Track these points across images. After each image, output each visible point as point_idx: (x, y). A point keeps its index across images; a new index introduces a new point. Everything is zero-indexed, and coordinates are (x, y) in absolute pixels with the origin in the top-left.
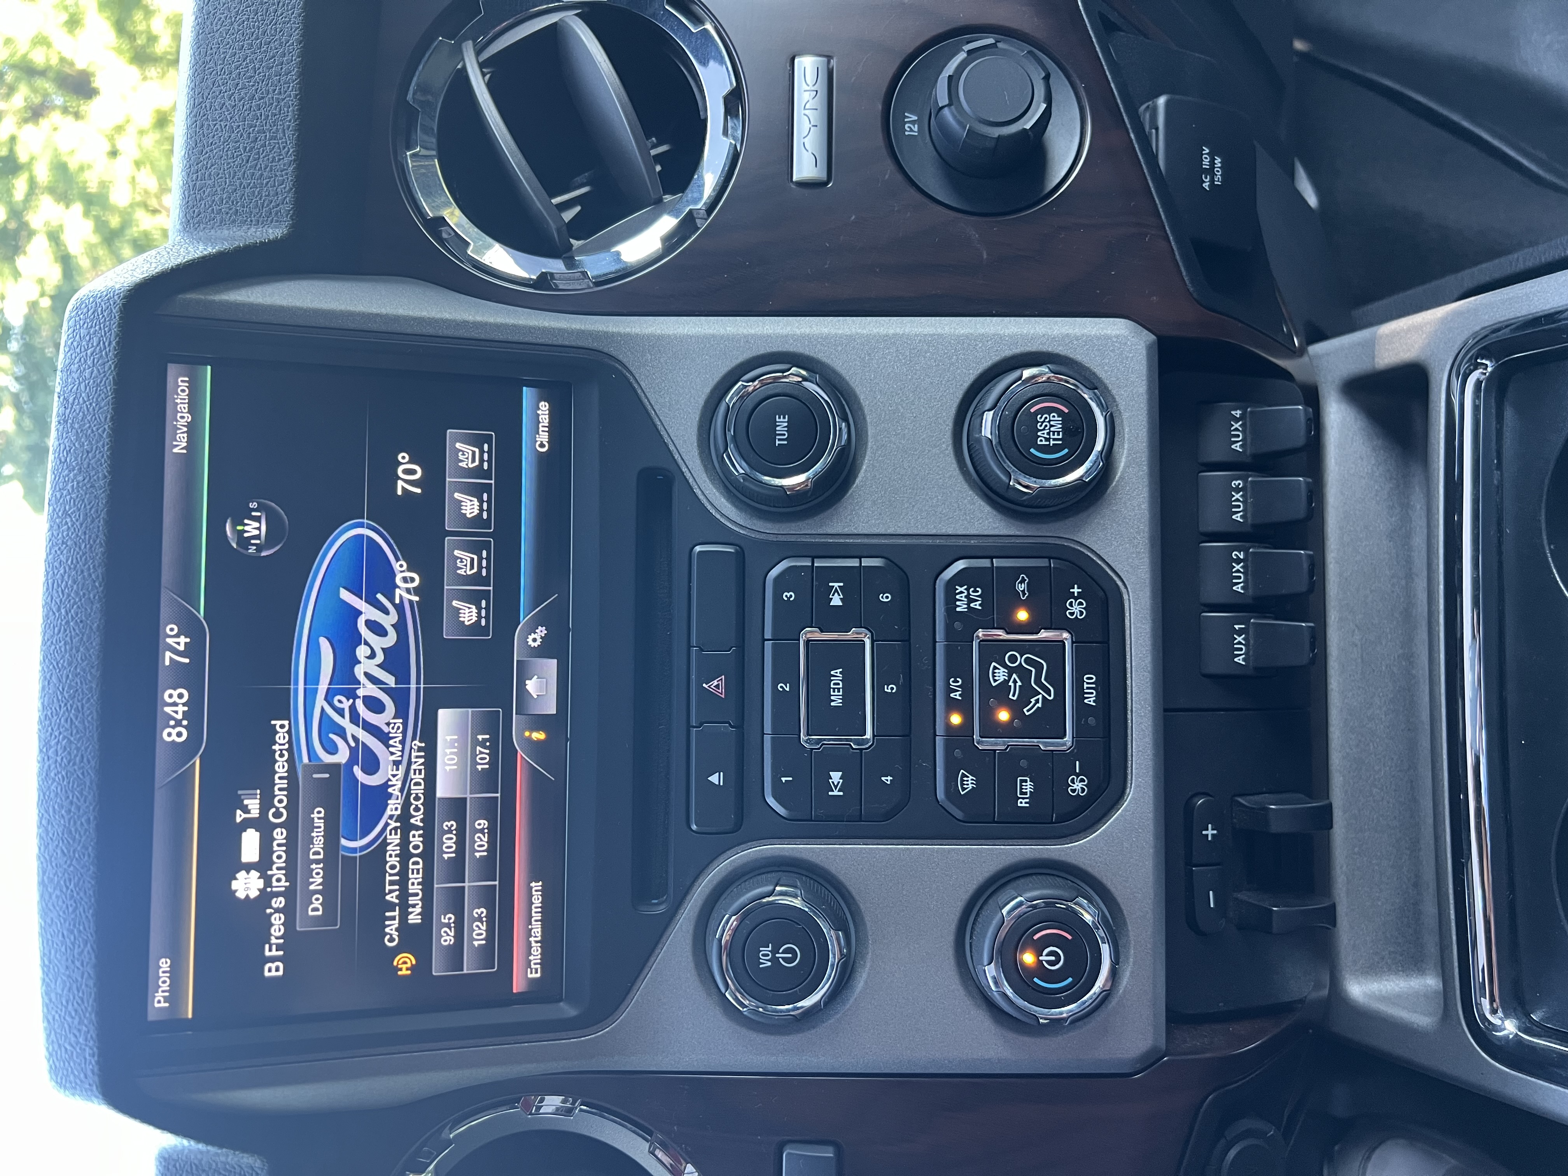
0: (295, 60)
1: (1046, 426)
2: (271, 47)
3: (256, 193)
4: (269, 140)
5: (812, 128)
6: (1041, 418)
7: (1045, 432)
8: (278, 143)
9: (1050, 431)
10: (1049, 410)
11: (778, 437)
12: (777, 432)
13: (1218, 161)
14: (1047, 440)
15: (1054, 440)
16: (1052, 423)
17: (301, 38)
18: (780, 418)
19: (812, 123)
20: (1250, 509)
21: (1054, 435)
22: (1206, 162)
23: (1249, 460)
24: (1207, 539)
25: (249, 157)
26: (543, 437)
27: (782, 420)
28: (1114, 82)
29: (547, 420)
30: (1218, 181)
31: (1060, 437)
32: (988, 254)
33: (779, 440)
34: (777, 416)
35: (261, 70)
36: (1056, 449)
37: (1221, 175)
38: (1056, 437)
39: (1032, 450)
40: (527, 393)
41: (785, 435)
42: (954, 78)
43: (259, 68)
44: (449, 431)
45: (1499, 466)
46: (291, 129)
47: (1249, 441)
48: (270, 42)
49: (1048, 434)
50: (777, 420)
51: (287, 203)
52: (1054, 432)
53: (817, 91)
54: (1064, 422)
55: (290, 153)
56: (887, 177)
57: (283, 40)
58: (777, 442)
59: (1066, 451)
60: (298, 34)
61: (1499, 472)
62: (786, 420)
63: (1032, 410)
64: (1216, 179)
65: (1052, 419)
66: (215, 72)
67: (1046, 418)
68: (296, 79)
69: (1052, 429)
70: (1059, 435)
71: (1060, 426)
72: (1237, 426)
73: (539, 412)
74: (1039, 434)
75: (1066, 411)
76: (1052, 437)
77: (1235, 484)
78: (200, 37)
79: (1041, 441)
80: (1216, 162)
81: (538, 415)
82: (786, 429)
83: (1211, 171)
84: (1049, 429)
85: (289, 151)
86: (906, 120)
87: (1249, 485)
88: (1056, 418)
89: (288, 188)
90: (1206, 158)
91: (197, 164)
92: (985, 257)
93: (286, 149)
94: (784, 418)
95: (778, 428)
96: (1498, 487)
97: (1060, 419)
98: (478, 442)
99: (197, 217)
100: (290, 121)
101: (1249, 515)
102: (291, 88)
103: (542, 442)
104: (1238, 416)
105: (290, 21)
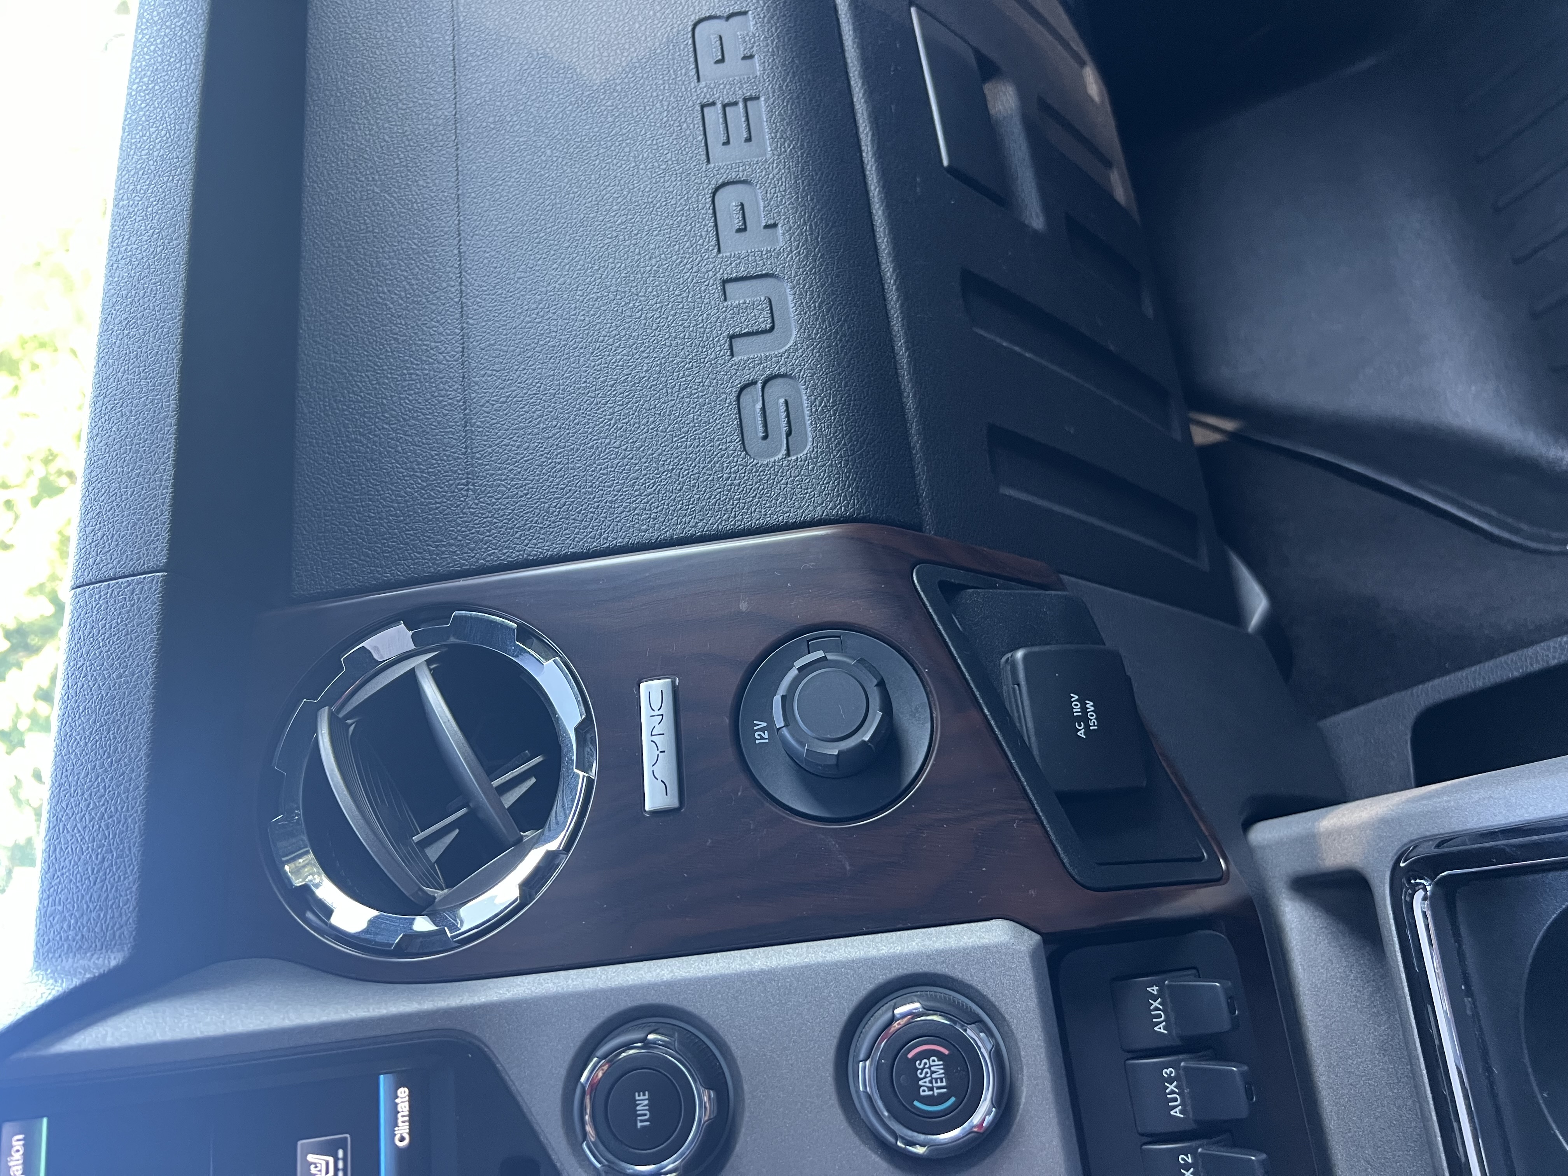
0: (143, 774)
1: (927, 1073)
2: (121, 765)
3: (102, 915)
4: (117, 858)
5: (661, 755)
6: (920, 1064)
7: (927, 1080)
8: (124, 861)
9: (932, 1079)
10: (927, 1055)
11: (639, 1118)
12: (638, 1112)
13: (1090, 705)
14: (931, 1089)
15: (938, 1088)
16: (933, 1069)
17: (150, 752)
18: (639, 1096)
19: (660, 750)
20: (1188, 1101)
21: (936, 1082)
22: (1077, 710)
23: (1178, 1042)
24: (1149, 1139)
25: (97, 878)
26: (403, 1129)
27: (642, 1097)
28: (960, 657)
29: (407, 1108)
30: (1094, 726)
31: (944, 1084)
32: (850, 865)
33: (642, 1121)
34: (637, 1094)
35: (111, 788)
36: (941, 1099)
37: (1095, 719)
38: (939, 1084)
39: (916, 1103)
40: (384, 1082)
41: (645, 1115)
42: (788, 697)
43: (109, 787)
44: (300, 1143)
45: (1469, 992)
46: (137, 845)
47: (1173, 1020)
48: (121, 759)
49: (931, 1082)
50: (637, 1098)
51: (130, 924)
52: (936, 1079)
53: (662, 715)
54: (946, 1068)
55: (135, 870)
56: (740, 794)
57: (133, 756)
58: (639, 1124)
59: (953, 1099)
60: (147, 748)
61: (1470, 999)
62: (646, 1097)
63: (910, 1056)
64: (1092, 724)
65: (932, 1064)
66: (69, 794)
67: (925, 1064)
68: (143, 794)
69: (934, 1076)
70: (942, 1082)
71: (942, 1071)
72: (1156, 1004)
73: (397, 1101)
74: (921, 1083)
75: (946, 1052)
76: (935, 1085)
77: (1166, 1073)
78: (57, 759)
79: (924, 1091)
80: (1088, 706)
81: (397, 1104)
82: (647, 1108)
83: (1084, 718)
84: (931, 1076)
85: (134, 869)
86: (755, 728)
87: (1181, 1072)
88: (937, 1063)
89: (131, 908)
90: (1076, 705)
91: (49, 890)
92: (848, 868)
93: (132, 866)
94: (644, 1095)
95: (638, 1108)
96: (1473, 1016)
97: (941, 1063)
98: (329, 1150)
99: (47, 944)
100: (136, 837)
101: (1189, 1108)
102: (138, 804)
103: (401, 1134)
104: (1155, 993)
105: (139, 736)
